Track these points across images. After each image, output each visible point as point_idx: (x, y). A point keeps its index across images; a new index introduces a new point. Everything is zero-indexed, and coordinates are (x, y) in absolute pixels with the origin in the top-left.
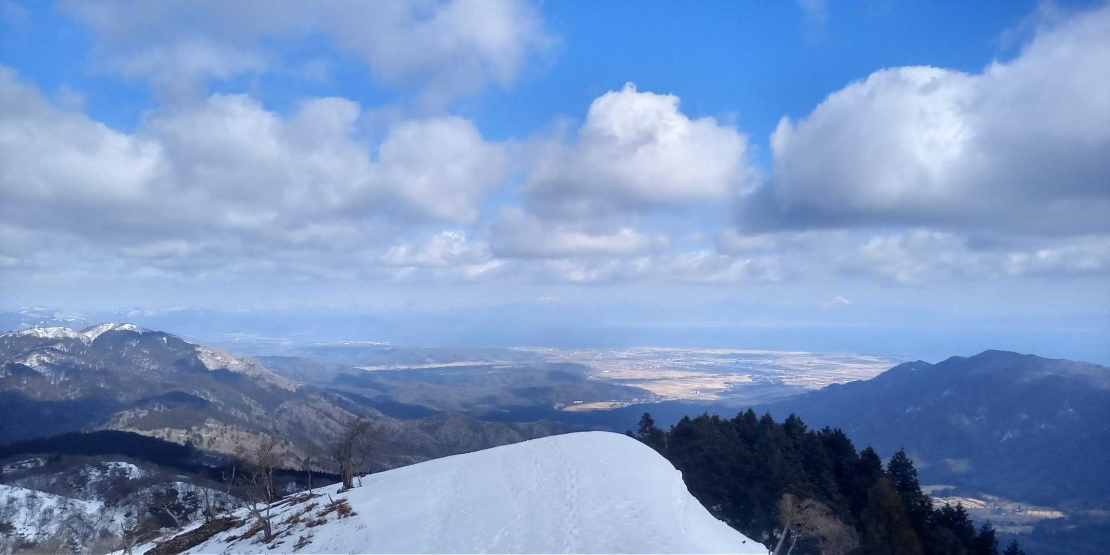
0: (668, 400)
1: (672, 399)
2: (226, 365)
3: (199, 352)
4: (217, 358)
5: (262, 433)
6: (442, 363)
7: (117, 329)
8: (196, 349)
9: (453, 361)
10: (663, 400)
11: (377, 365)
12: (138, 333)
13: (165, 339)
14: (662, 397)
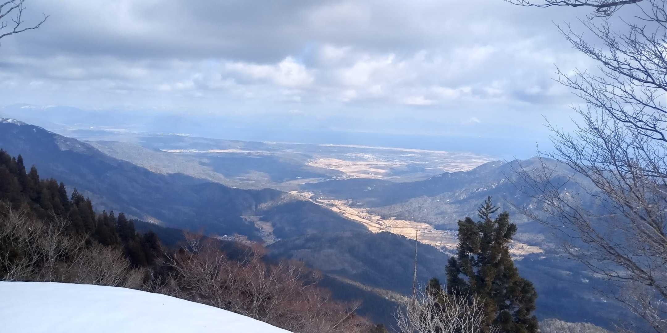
0: (354, 178)
1: (357, 178)
2: (72, 148)
3: (55, 139)
4: (67, 143)
5: (86, 191)
6: (221, 149)
7: (4, 122)
8: (54, 137)
9: (227, 149)
10: (351, 178)
11: (179, 149)
12: (17, 125)
13: (34, 129)
14: (350, 176)
